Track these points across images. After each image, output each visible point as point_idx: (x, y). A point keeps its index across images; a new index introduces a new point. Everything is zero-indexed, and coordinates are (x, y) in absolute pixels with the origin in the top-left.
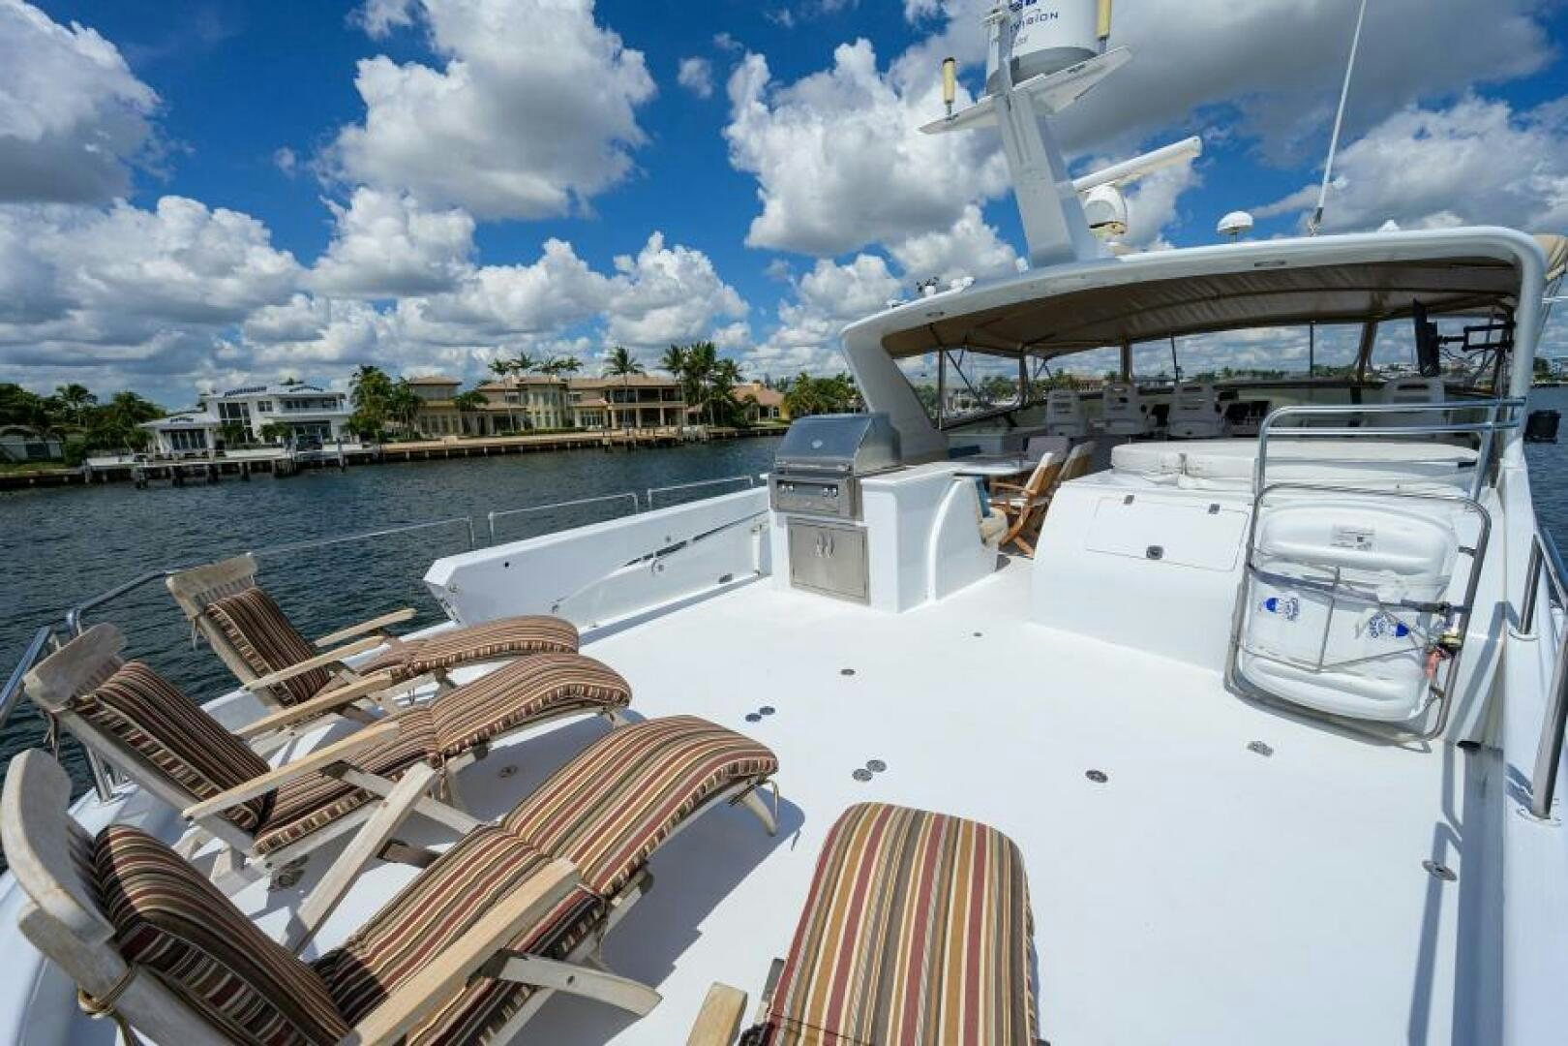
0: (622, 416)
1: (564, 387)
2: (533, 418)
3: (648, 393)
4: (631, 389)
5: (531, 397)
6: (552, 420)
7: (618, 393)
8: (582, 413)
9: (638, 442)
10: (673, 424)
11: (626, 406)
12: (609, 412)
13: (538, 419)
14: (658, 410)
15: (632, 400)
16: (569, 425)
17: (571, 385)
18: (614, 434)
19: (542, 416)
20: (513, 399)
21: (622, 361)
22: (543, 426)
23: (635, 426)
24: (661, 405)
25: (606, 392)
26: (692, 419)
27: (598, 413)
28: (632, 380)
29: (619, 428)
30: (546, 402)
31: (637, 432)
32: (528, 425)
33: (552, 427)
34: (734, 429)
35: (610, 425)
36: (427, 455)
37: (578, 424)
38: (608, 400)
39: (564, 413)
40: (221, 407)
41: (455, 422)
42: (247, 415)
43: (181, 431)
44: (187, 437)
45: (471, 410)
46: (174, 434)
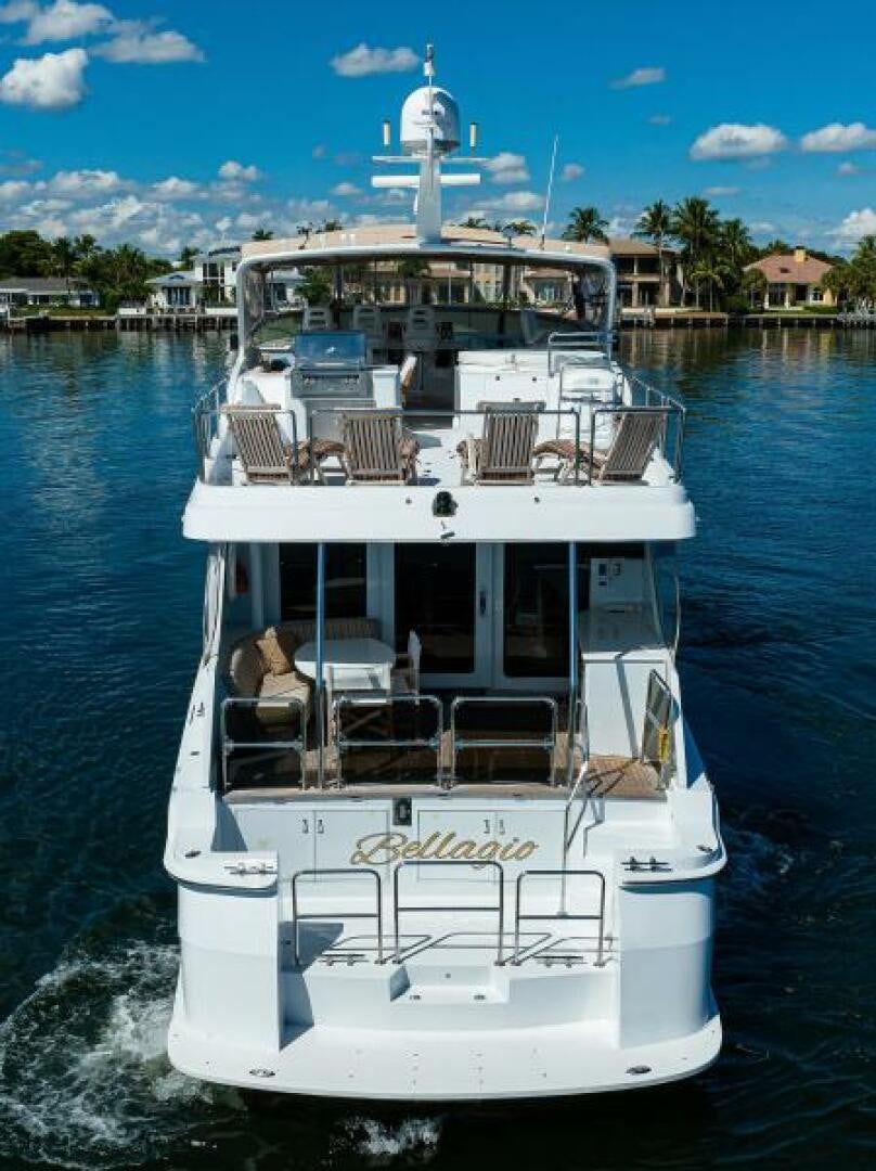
14: (630, 285)
24: (636, 278)
39: (517, 284)
40: (205, 265)
41: (398, 290)
42: (223, 275)
43: (175, 288)
44: (179, 293)
45: (418, 277)
46: (169, 290)
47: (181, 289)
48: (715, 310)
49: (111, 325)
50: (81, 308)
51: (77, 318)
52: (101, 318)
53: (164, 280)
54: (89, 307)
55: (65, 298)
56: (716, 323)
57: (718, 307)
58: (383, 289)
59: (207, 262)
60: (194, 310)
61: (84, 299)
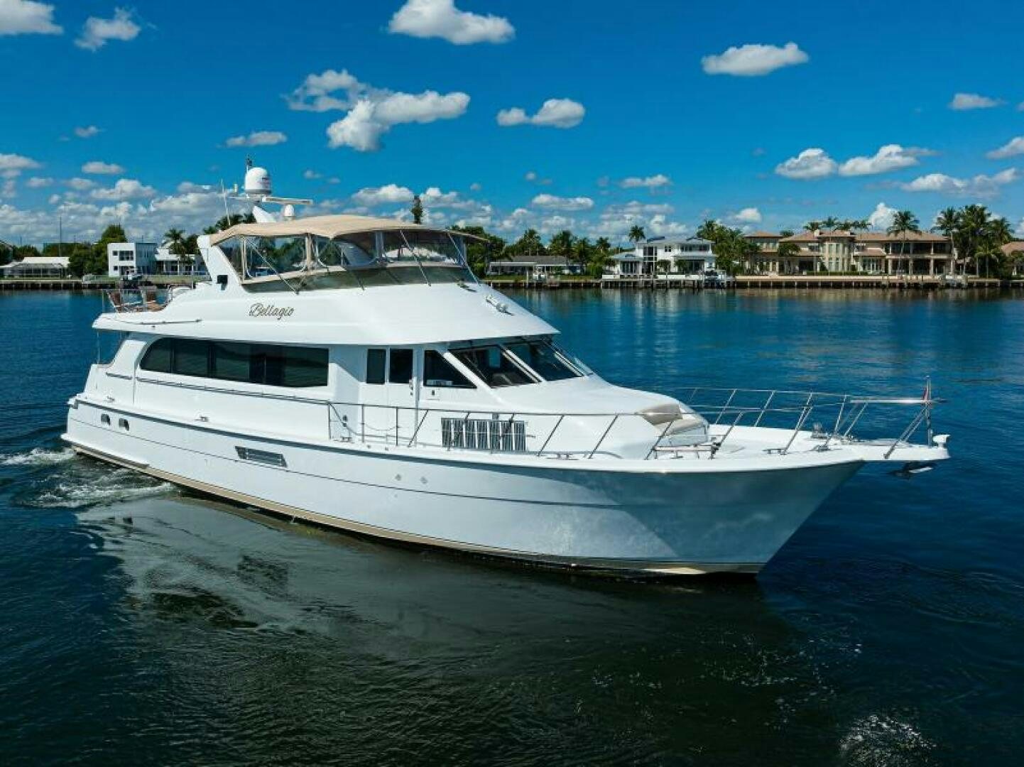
0: (897, 264)
1: (852, 240)
2: (827, 262)
3: (922, 247)
4: (908, 243)
5: (827, 247)
6: (840, 265)
7: (896, 246)
9: (909, 284)
10: (940, 272)
11: (901, 257)
12: (887, 262)
13: (830, 263)
14: (928, 261)
15: (906, 252)
16: (853, 270)
17: (858, 238)
18: (891, 278)
19: (834, 262)
20: (814, 248)
21: (904, 220)
22: (833, 269)
23: (907, 272)
24: (932, 256)
25: (885, 245)
26: (958, 269)
27: (877, 261)
28: (910, 236)
29: (894, 274)
30: (838, 251)
31: (909, 277)
32: (823, 268)
33: (840, 270)
34: (996, 280)
35: (886, 271)
37: (860, 269)
38: (887, 251)
39: (849, 260)
40: (645, 248)
41: (774, 264)
42: (656, 254)
43: (628, 262)
44: (629, 266)
45: (786, 256)
46: (624, 264)
47: (632, 263)
48: (989, 277)
49: (598, 285)
50: (569, 275)
51: (576, 281)
52: (591, 281)
53: (621, 256)
54: (575, 275)
55: (560, 269)
56: (992, 285)
57: (992, 276)
58: (765, 263)
59: (647, 246)
60: (640, 276)
61: (572, 269)
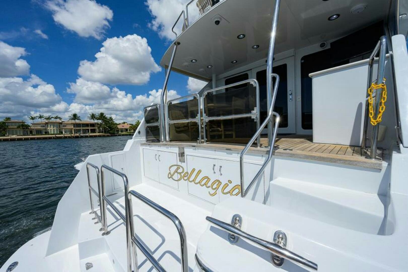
1: (61, 123)
2: (49, 131)
4: (80, 124)
5: (49, 126)
8: (65, 130)
11: (78, 128)
14: (89, 129)
15: (80, 127)
16: (61, 133)
17: (64, 123)
19: (52, 130)
20: (44, 126)
22: (52, 133)
24: (91, 128)
25: (74, 125)
27: (70, 130)
30: (53, 127)
32: (47, 133)
33: (55, 133)
35: (73, 133)
36: (16, 139)
37: (64, 133)
38: (74, 127)
